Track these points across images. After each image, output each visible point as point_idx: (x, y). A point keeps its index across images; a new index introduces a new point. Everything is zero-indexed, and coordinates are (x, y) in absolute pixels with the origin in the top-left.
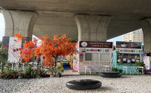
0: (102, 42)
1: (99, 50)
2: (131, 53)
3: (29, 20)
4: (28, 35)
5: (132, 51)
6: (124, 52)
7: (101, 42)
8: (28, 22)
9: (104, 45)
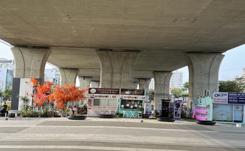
0: (110, 89)
1: (106, 97)
2: (134, 99)
3: (41, 59)
4: (40, 76)
5: (135, 98)
6: (127, 99)
7: (108, 89)
8: (41, 61)
9: (111, 92)
